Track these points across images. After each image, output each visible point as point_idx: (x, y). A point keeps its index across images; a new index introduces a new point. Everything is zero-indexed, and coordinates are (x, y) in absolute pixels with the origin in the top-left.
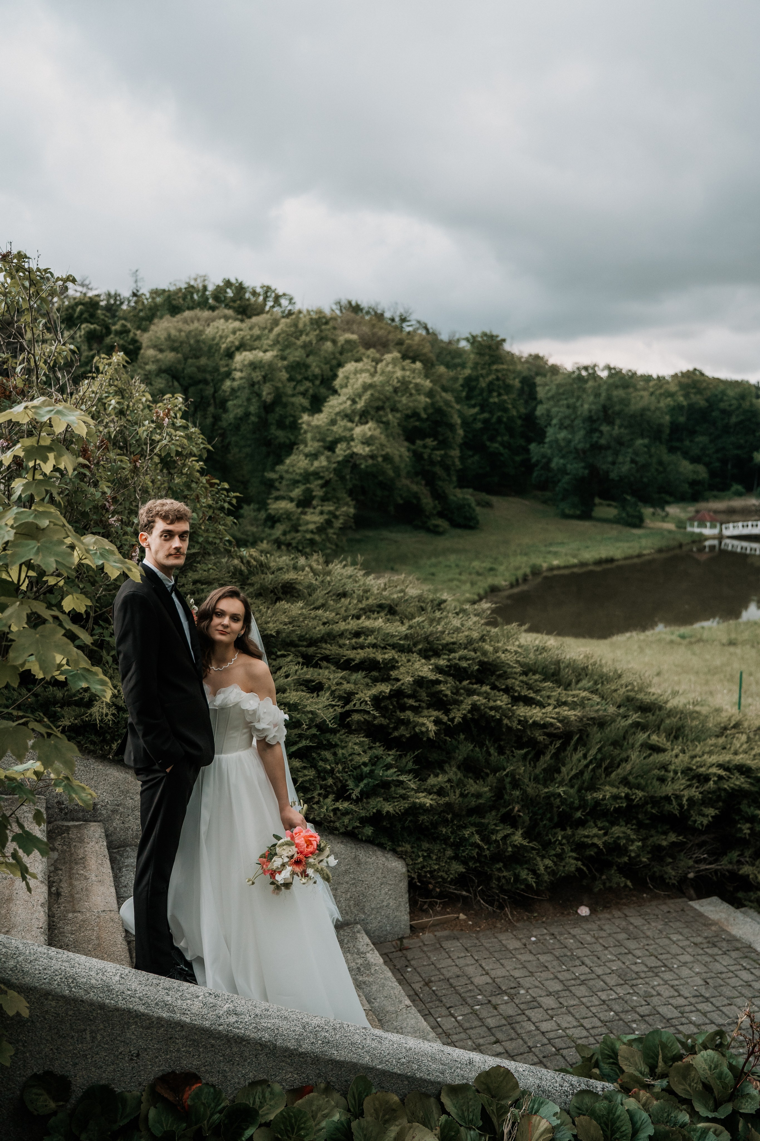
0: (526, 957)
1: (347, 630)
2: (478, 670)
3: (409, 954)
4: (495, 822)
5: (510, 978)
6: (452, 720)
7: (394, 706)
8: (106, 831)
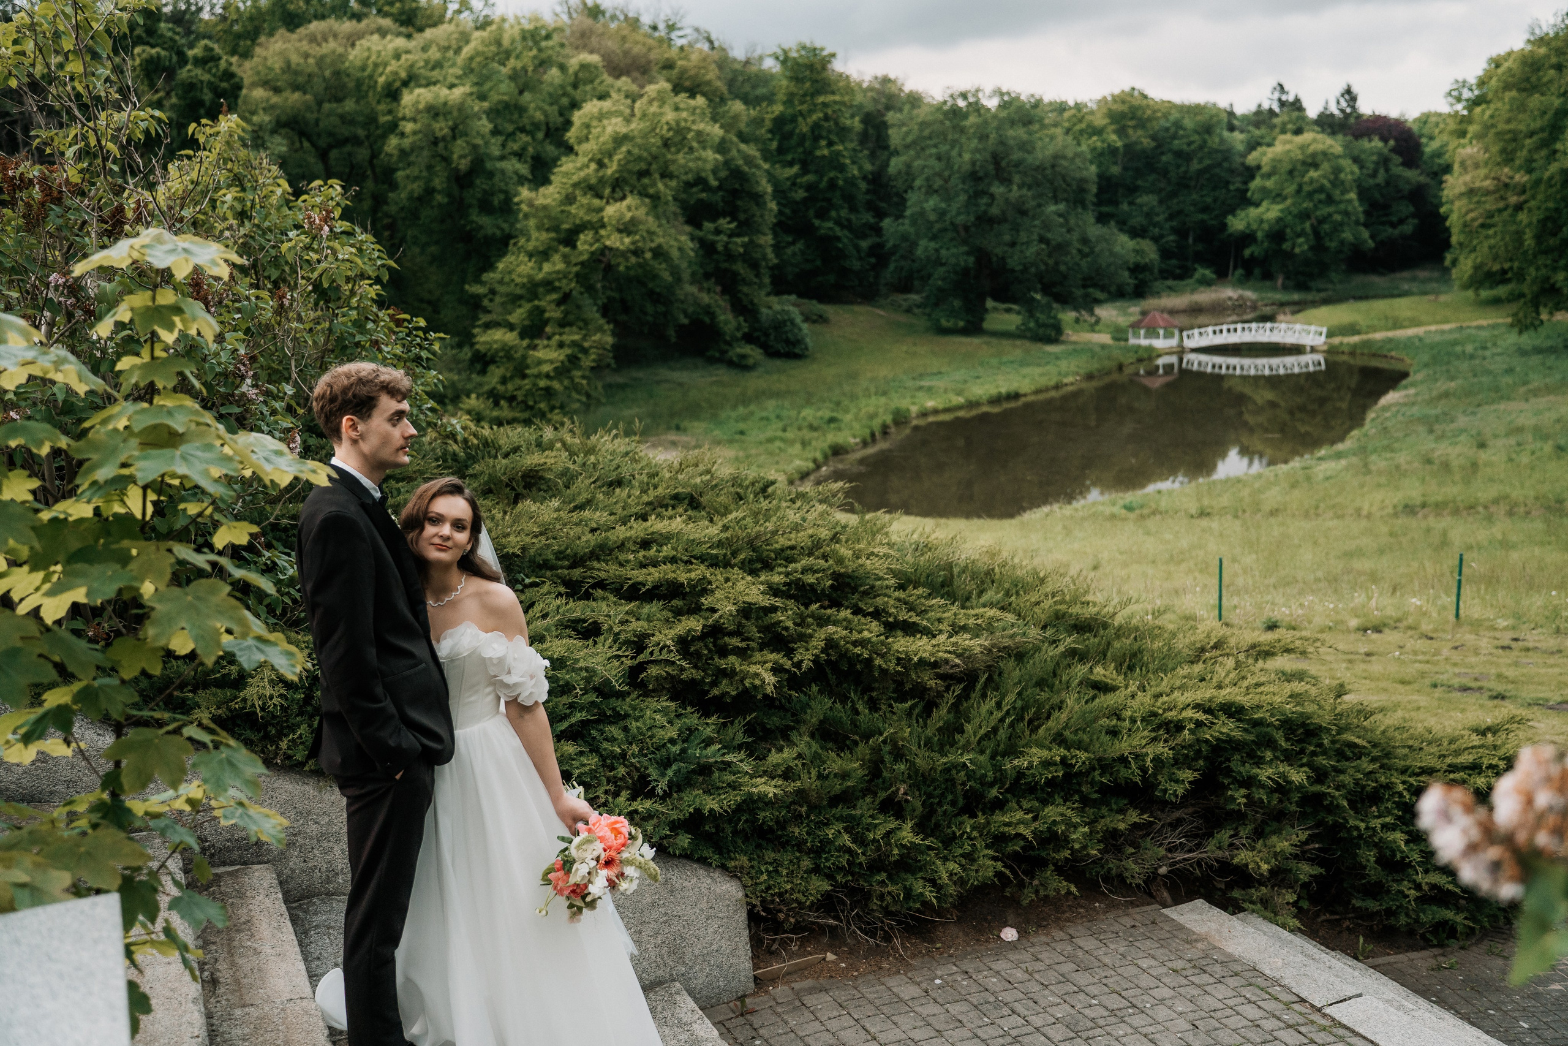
0: (930, 1009)
1: (628, 539)
2: (832, 586)
3: (756, 1020)
4: (871, 812)
5: (909, 1042)
6: (798, 665)
7: (710, 651)
8: (279, 876)
